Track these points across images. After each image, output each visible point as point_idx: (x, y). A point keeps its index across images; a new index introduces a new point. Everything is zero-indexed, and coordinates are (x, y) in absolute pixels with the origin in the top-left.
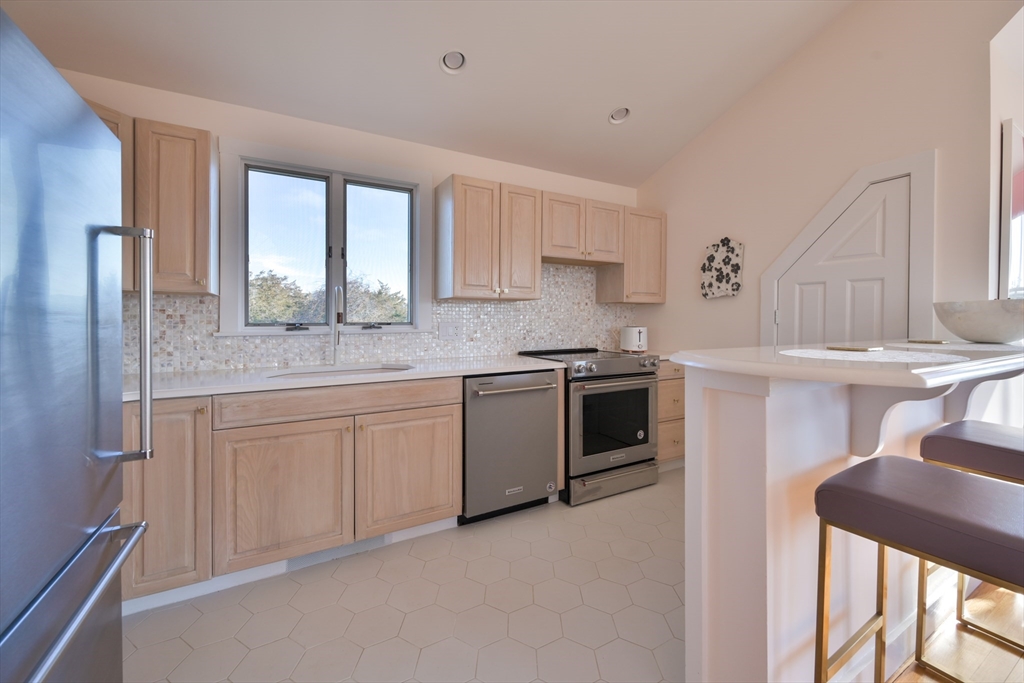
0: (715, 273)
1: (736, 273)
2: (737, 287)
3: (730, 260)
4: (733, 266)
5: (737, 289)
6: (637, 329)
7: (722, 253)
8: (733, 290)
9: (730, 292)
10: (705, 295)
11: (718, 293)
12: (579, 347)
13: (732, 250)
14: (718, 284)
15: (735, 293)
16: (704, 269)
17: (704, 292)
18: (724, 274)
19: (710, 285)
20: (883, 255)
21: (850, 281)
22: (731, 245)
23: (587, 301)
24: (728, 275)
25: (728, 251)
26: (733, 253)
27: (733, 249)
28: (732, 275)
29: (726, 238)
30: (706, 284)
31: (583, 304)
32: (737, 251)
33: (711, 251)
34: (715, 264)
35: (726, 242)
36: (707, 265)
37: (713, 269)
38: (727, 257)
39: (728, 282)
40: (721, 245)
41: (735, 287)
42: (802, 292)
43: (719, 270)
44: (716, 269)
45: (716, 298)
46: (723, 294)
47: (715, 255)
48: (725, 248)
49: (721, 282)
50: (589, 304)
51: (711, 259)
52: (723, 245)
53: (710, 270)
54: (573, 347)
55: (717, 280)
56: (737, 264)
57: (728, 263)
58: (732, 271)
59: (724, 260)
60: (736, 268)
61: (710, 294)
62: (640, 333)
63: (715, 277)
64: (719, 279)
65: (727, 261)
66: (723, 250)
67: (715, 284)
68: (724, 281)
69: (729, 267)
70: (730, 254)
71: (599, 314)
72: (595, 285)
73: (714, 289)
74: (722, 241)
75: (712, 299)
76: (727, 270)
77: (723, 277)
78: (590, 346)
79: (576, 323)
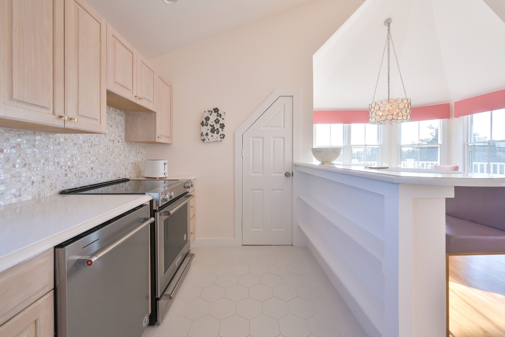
0: (210, 128)
1: (223, 128)
2: (223, 136)
3: (219, 121)
4: (220, 124)
5: (223, 138)
6: (163, 162)
7: (213, 117)
8: (221, 138)
9: (219, 139)
10: (204, 140)
11: (211, 139)
12: (114, 178)
13: (220, 116)
14: (212, 134)
15: (222, 140)
16: (202, 124)
17: (203, 138)
18: (216, 129)
19: (207, 134)
20: (284, 127)
21: (273, 137)
22: (219, 112)
23: (119, 139)
24: (218, 129)
25: (218, 116)
26: (220, 117)
27: (220, 114)
28: (220, 130)
29: (217, 108)
30: (204, 133)
31: (116, 141)
32: (223, 117)
33: (207, 114)
34: (210, 122)
35: (216, 110)
36: (205, 122)
37: (209, 125)
38: (217, 119)
39: (218, 133)
40: (213, 111)
41: (222, 136)
42: (253, 141)
43: (212, 126)
44: (210, 125)
45: (210, 142)
46: (214, 140)
47: (210, 117)
48: (216, 114)
49: (213, 133)
50: (120, 141)
51: (207, 119)
52: (215, 112)
53: (207, 125)
54: (110, 180)
55: (211, 132)
56: (223, 124)
57: (218, 123)
58: (220, 127)
59: (215, 121)
60: (222, 126)
61: (207, 139)
62: (165, 164)
63: (210, 130)
64: (213, 131)
65: (217, 121)
66: (214, 114)
67: (210, 134)
68: (215, 132)
69: (218, 125)
70: (219, 118)
71: (126, 150)
72: (124, 127)
73: (209, 137)
74: (214, 109)
75: (208, 142)
76: (217, 126)
77: (215, 130)
78: (122, 177)
79: (112, 158)
